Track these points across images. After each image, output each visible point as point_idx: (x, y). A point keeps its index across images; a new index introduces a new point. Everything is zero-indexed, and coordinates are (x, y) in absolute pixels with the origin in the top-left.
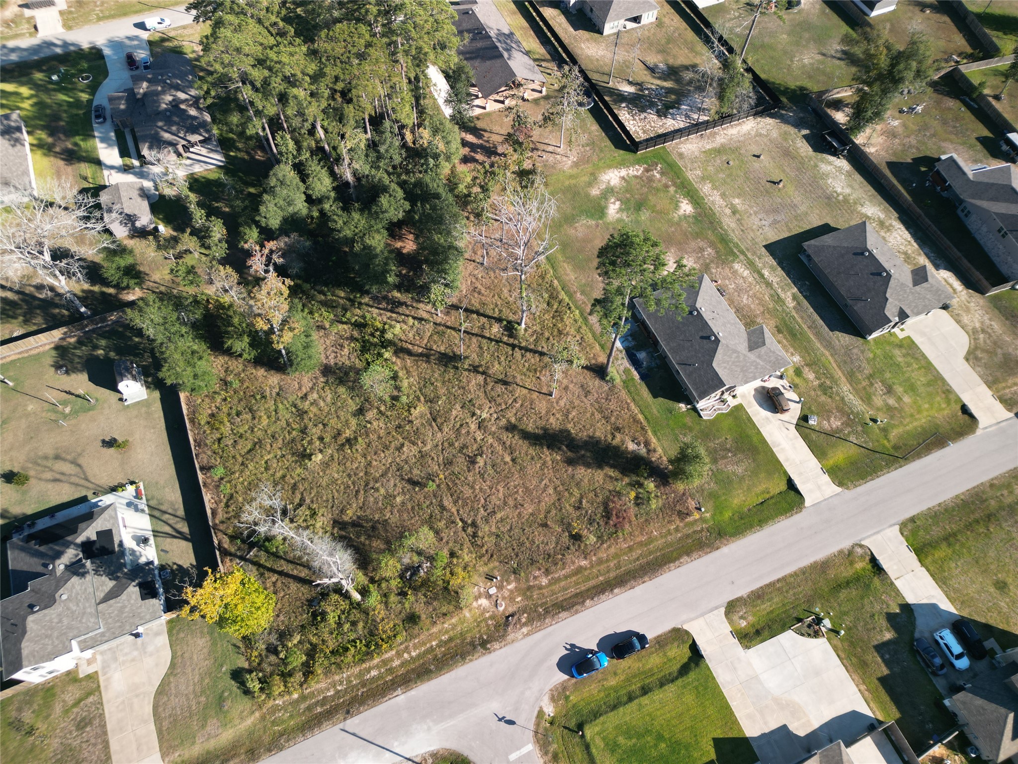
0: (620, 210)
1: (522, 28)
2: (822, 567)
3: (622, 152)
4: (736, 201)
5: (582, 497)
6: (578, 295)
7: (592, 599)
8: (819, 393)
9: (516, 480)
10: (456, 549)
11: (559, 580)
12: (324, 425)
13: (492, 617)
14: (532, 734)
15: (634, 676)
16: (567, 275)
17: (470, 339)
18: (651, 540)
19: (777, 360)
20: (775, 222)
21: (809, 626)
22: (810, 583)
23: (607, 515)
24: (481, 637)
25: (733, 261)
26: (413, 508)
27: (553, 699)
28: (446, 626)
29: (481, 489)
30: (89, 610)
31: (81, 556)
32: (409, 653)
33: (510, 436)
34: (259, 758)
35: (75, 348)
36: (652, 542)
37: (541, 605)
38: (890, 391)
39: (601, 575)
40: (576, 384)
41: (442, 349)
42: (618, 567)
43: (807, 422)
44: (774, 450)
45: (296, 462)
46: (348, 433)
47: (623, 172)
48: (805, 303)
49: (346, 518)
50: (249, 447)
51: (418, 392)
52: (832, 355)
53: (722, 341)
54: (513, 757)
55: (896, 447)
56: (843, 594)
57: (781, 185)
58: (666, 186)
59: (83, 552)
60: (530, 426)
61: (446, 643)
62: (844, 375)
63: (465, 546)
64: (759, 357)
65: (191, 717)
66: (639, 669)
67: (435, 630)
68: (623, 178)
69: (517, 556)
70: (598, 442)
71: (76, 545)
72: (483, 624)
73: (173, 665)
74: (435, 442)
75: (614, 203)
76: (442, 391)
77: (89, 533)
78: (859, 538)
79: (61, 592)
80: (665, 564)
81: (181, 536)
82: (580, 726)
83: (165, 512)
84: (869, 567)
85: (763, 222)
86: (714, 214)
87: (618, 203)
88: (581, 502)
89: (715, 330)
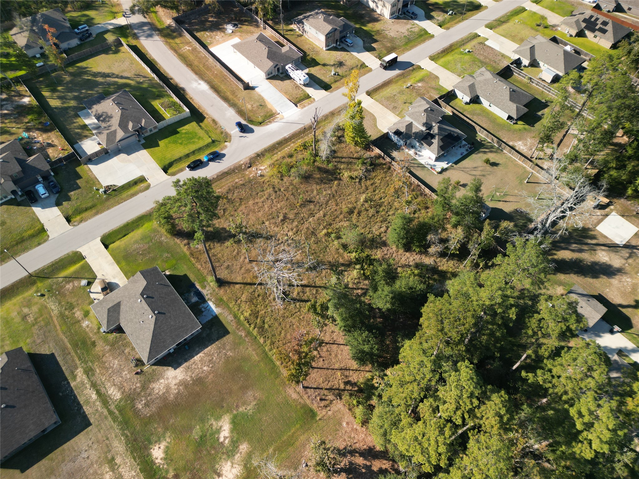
0: (219, 431)
6: (243, 334)
8: (75, 303)
11: (230, 182)
13: (257, 165)
14: (232, 136)
16: (254, 350)
17: (309, 282)
20: (74, 459)
21: (110, 189)
22: (106, 205)
24: (260, 158)
25: (121, 400)
27: (226, 146)
28: (276, 158)
32: (288, 148)
35: (525, 223)
37: (236, 172)
38: (24, 317)
40: (235, 272)
43: (88, 282)
44: (113, 261)
48: (67, 374)
49: (336, 182)
52: (58, 335)
55: (34, 283)
56: (90, 205)
59: (432, 134)
61: (275, 154)
62: (53, 322)
63: (277, 183)
67: (280, 156)
69: (251, 185)
71: (436, 134)
72: (260, 162)
74: (308, 222)
75: (225, 438)
78: (74, 229)
82: (213, 142)
83: (419, 167)
84: (72, 218)
85: (85, 455)
86: (132, 453)
87: (221, 440)
89: (143, 301)
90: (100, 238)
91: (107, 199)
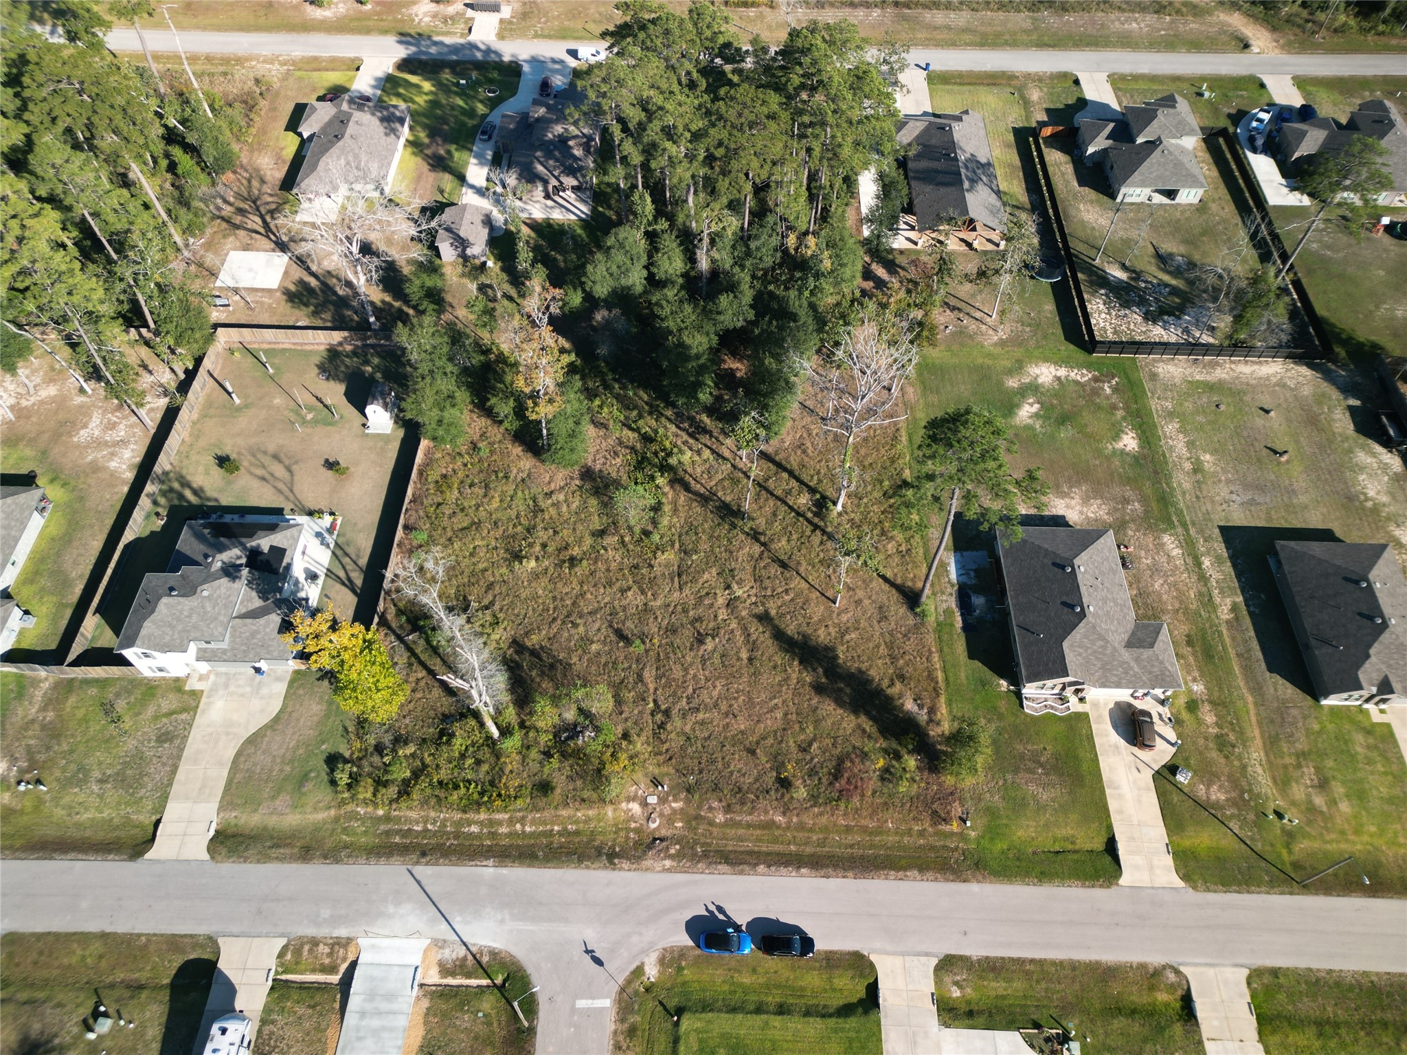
0: (1036, 416)
1: (1010, 165)
2: (1105, 974)
3: (1072, 347)
4: (1207, 457)
5: (814, 739)
7: (769, 866)
8: (1211, 745)
9: (743, 683)
10: (632, 732)
11: (738, 824)
12: (556, 532)
13: (638, 831)
14: (617, 988)
15: (777, 986)
18: (879, 831)
19: (1163, 674)
20: (1252, 502)
21: (1048, 1040)
22: (1077, 986)
23: (836, 775)
24: (612, 847)
25: (1165, 531)
26: (606, 664)
27: (662, 961)
28: (579, 814)
29: (695, 676)
30: (221, 618)
31: (243, 561)
32: (523, 825)
33: (761, 629)
34: (311, 859)
35: (347, 356)
36: (880, 833)
37: (702, 845)
38: (1323, 785)
39: (795, 844)
40: (874, 602)
41: (728, 499)
42: (821, 843)
43: (1174, 775)
44: (1108, 791)
45: (506, 560)
46: (576, 551)
47: (1062, 372)
48: (1247, 622)
49: (529, 644)
50: (465, 524)
51: (676, 537)
52: (1256, 704)
53: (1089, 618)
54: (582, 1004)
55: (1296, 866)
56: (1118, 1023)
57: (1284, 458)
58: (1114, 407)
60: (791, 629)
61: (570, 834)
62: (1262, 737)
63: (644, 734)
64: (1137, 660)
65: (266, 782)
66: (788, 979)
67: (564, 813)
68: (1058, 379)
69: (701, 772)
70: (869, 681)
71: (245, 548)
72: (622, 834)
73: (277, 719)
74: (668, 601)
75: (1031, 405)
76: (704, 546)
77: (265, 543)
78: (1180, 960)
79: (205, 586)
80: (884, 868)
81: (350, 585)
82: (680, 1011)
83: (347, 555)
84: (1178, 1005)
85: (1234, 497)
86: (1166, 463)
87: (1037, 406)
88: (810, 745)
89: (1085, 600)
90: (1123, 881)
91: (1067, 1008)
